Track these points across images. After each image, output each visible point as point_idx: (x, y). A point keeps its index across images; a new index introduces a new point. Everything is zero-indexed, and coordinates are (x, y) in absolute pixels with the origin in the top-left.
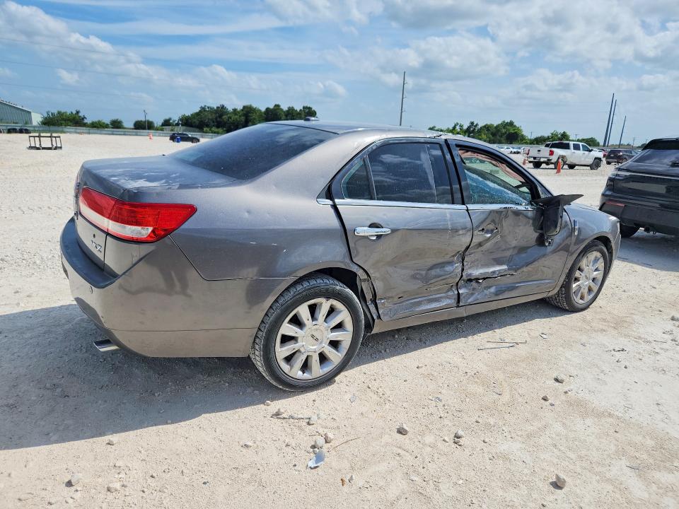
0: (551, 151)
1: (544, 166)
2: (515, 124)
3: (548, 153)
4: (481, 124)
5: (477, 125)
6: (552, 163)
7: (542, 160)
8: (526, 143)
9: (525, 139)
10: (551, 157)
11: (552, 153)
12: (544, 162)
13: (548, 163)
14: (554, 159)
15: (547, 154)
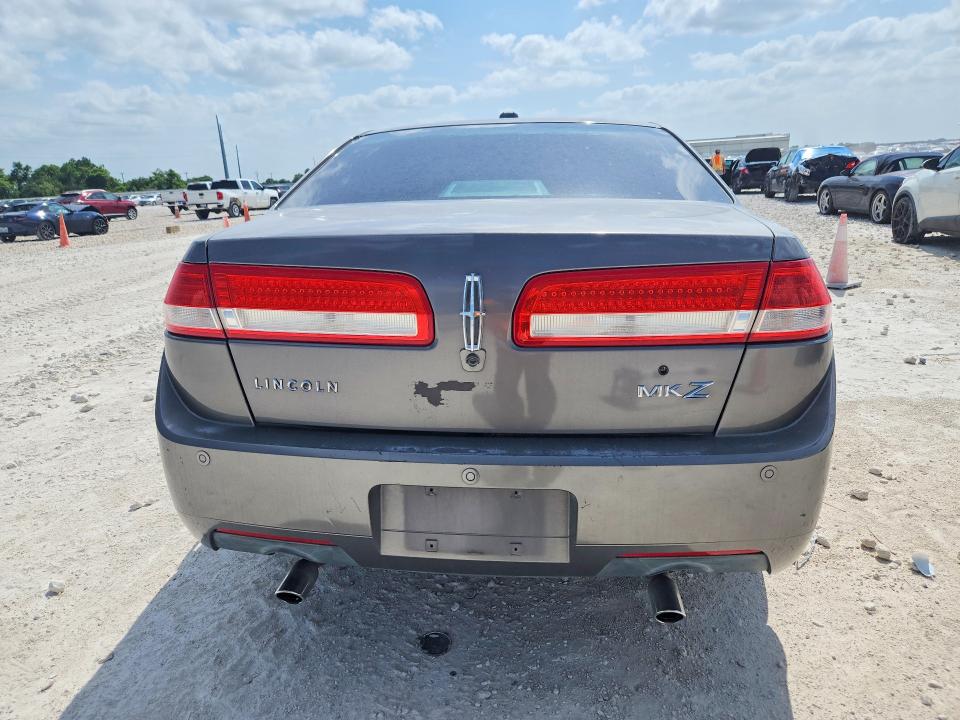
0: (218, 193)
1: (212, 215)
2: (92, 162)
3: (216, 196)
4: (35, 166)
5: (27, 168)
6: (225, 210)
7: (210, 207)
8: (121, 190)
9: (118, 185)
10: (221, 202)
11: (220, 196)
12: (213, 210)
13: (217, 211)
14: (226, 203)
15: (214, 198)
